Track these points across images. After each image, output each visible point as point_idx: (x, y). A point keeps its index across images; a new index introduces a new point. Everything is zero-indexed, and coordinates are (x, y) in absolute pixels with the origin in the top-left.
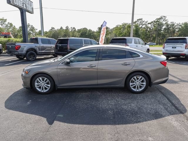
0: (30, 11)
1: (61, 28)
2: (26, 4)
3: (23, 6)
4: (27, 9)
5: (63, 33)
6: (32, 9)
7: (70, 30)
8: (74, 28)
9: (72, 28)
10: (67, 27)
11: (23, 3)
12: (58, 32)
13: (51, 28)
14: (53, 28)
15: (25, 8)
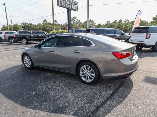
0: (76, 10)
1: (116, 21)
2: (71, 5)
3: (69, 6)
4: (73, 8)
5: (116, 26)
6: (77, 7)
7: (124, 22)
8: (127, 20)
9: (125, 20)
10: (121, 20)
11: (69, 4)
12: (112, 24)
13: (107, 22)
14: (109, 21)
15: (71, 7)
